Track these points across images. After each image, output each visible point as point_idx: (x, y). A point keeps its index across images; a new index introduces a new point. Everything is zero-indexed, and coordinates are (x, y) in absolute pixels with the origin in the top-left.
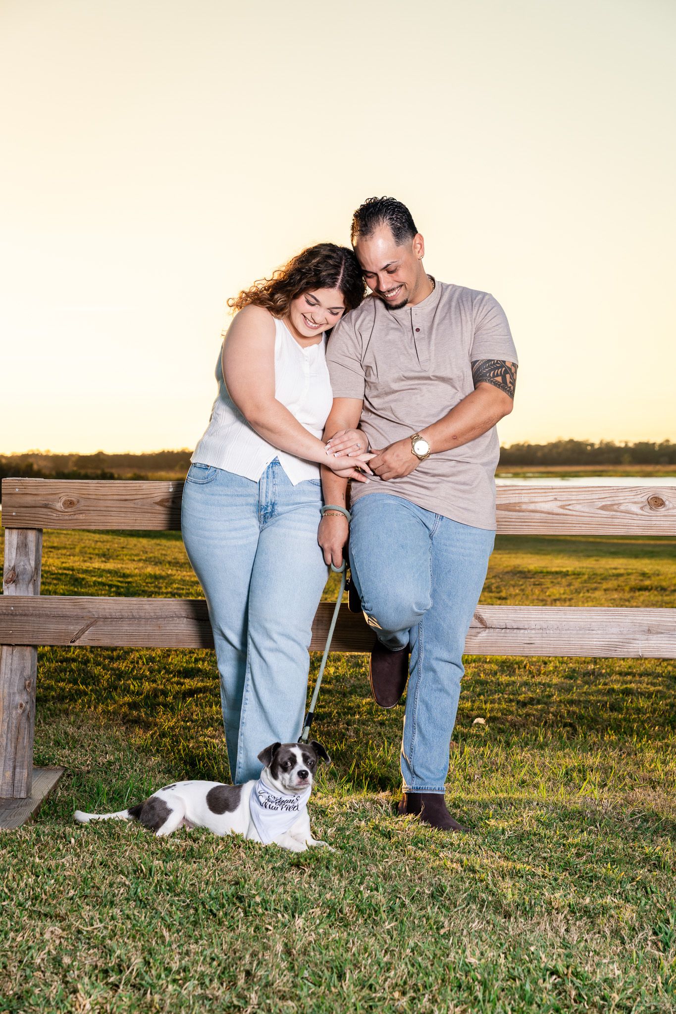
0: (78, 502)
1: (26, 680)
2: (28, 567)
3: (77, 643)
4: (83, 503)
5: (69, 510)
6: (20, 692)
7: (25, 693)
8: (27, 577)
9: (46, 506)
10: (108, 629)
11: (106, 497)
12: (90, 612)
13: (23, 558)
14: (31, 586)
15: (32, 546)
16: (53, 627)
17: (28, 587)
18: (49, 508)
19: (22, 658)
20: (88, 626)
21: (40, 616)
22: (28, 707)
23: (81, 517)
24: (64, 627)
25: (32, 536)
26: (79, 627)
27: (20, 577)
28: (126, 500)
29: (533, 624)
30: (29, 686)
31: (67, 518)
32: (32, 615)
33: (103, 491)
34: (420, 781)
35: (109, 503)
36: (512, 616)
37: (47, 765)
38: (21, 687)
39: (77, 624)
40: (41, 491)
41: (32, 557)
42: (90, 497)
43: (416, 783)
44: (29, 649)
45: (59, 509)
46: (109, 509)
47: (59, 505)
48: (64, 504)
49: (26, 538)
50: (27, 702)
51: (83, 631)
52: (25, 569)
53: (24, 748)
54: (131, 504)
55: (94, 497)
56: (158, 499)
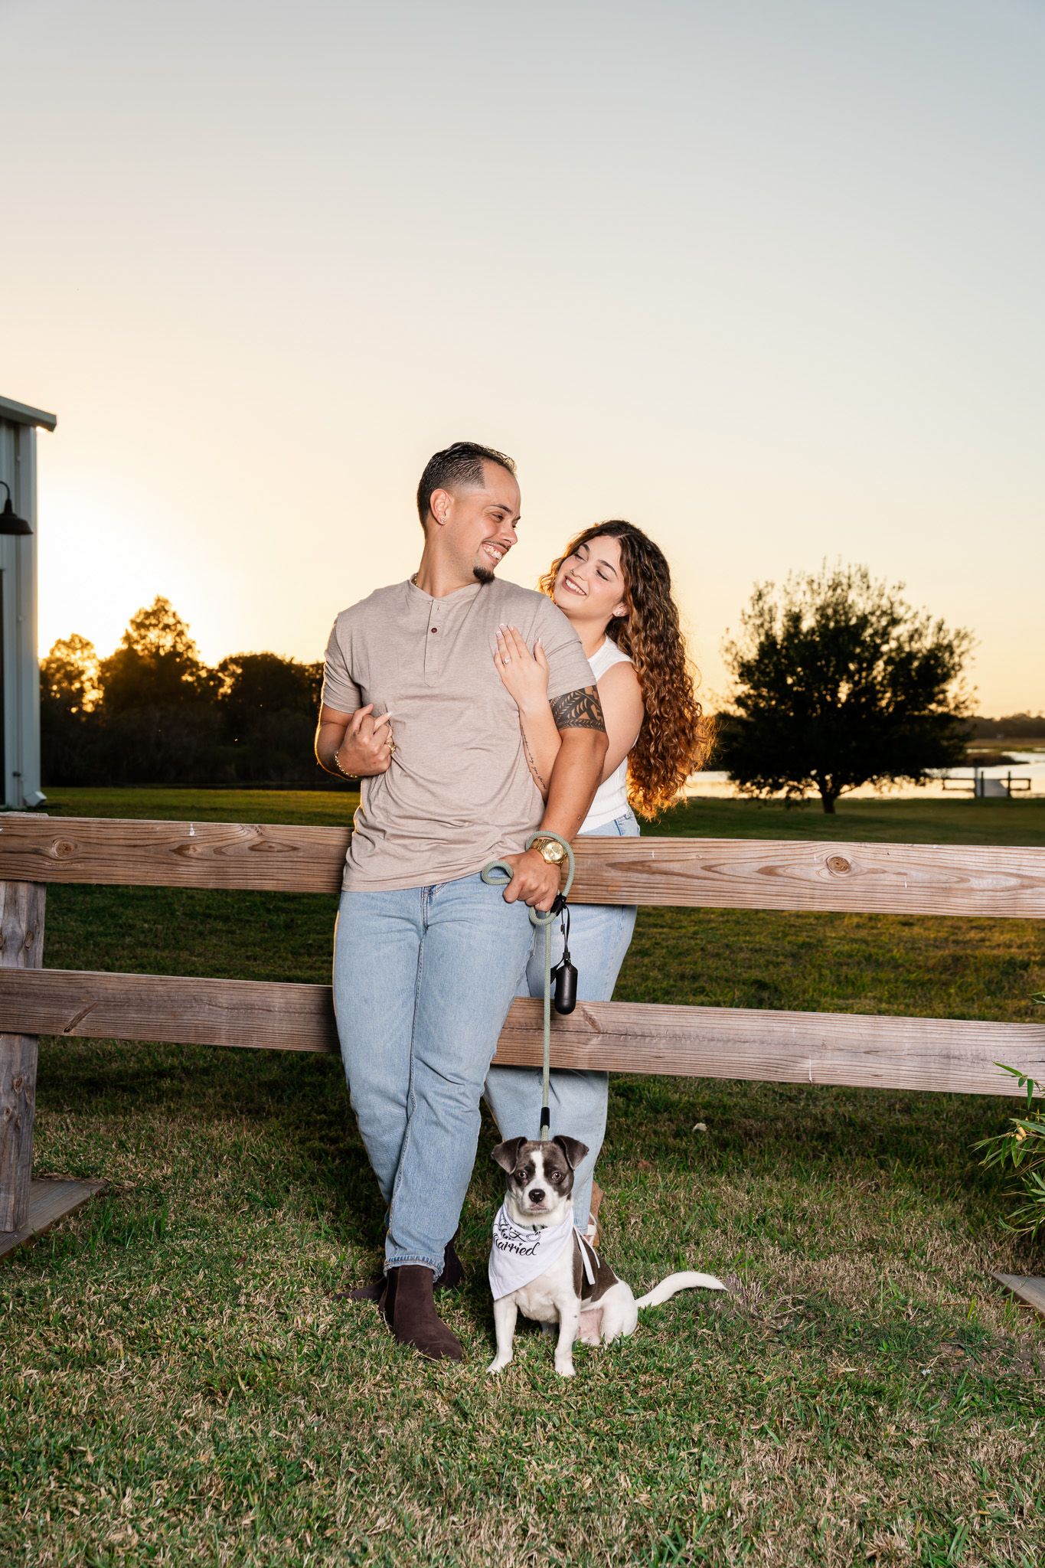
0: (76, 847)
1: (14, 1078)
2: (18, 930)
3: (71, 1034)
4: (81, 847)
5: (65, 857)
6: (7, 1094)
7: (12, 1093)
8: (17, 943)
9: (36, 852)
10: (110, 1015)
11: (111, 842)
12: (88, 992)
13: (12, 918)
14: (21, 955)
15: (24, 903)
16: (43, 1011)
17: (17, 955)
18: (41, 854)
19: (11, 1048)
20: (86, 1011)
21: (27, 995)
22: (16, 1112)
23: (79, 866)
24: (56, 1011)
25: (23, 890)
26: (75, 1013)
27: (8, 943)
28: (135, 846)
29: (663, 1031)
30: (18, 1085)
31: (61, 867)
32: (17, 994)
33: (110, 833)
35: (114, 850)
36: (634, 1017)
38: (8, 1087)
39: (72, 1007)
40: (31, 832)
41: (24, 917)
42: (91, 841)
44: (17, 1038)
45: (53, 856)
46: (115, 857)
47: (53, 851)
48: (59, 849)
49: (16, 892)
50: (15, 1107)
51: (79, 1018)
52: (14, 932)
53: (11, 1166)
54: (140, 852)
55: (95, 841)
56: (176, 846)
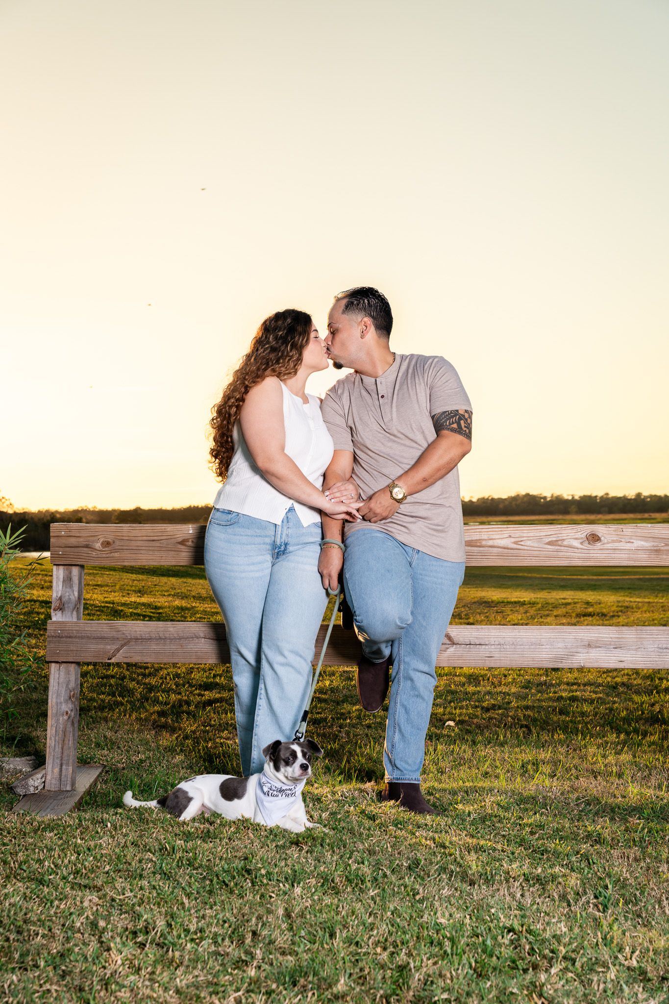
0: (114, 542)
1: (71, 691)
2: (72, 597)
3: (113, 661)
4: (117, 543)
5: (106, 549)
6: (66, 701)
7: (70, 702)
8: (71, 606)
9: (87, 546)
10: (139, 648)
11: (136, 538)
12: (124, 634)
13: (68, 590)
14: (75, 613)
15: (76, 580)
16: (93, 647)
17: (72, 613)
18: (90, 548)
19: (68, 673)
20: (122, 646)
21: (82, 638)
22: (73, 714)
23: (116, 555)
24: (102, 646)
25: (75, 571)
26: (115, 647)
27: (66, 606)
28: (153, 541)
29: (492, 641)
30: (73, 696)
31: (104, 556)
32: (76, 637)
33: (134, 533)
34: (399, 772)
35: (139, 543)
36: (475, 634)
37: (89, 763)
38: (67, 698)
39: (113, 644)
40: (83, 534)
41: (76, 588)
42: (124, 538)
43: (396, 774)
44: (73, 665)
45: (98, 548)
46: (140, 548)
47: (98, 546)
48: (102, 544)
49: (70, 573)
50: (72, 710)
51: (118, 650)
52: (70, 599)
53: (69, 748)
54: (157, 544)
55: (127, 538)
56: (180, 540)
